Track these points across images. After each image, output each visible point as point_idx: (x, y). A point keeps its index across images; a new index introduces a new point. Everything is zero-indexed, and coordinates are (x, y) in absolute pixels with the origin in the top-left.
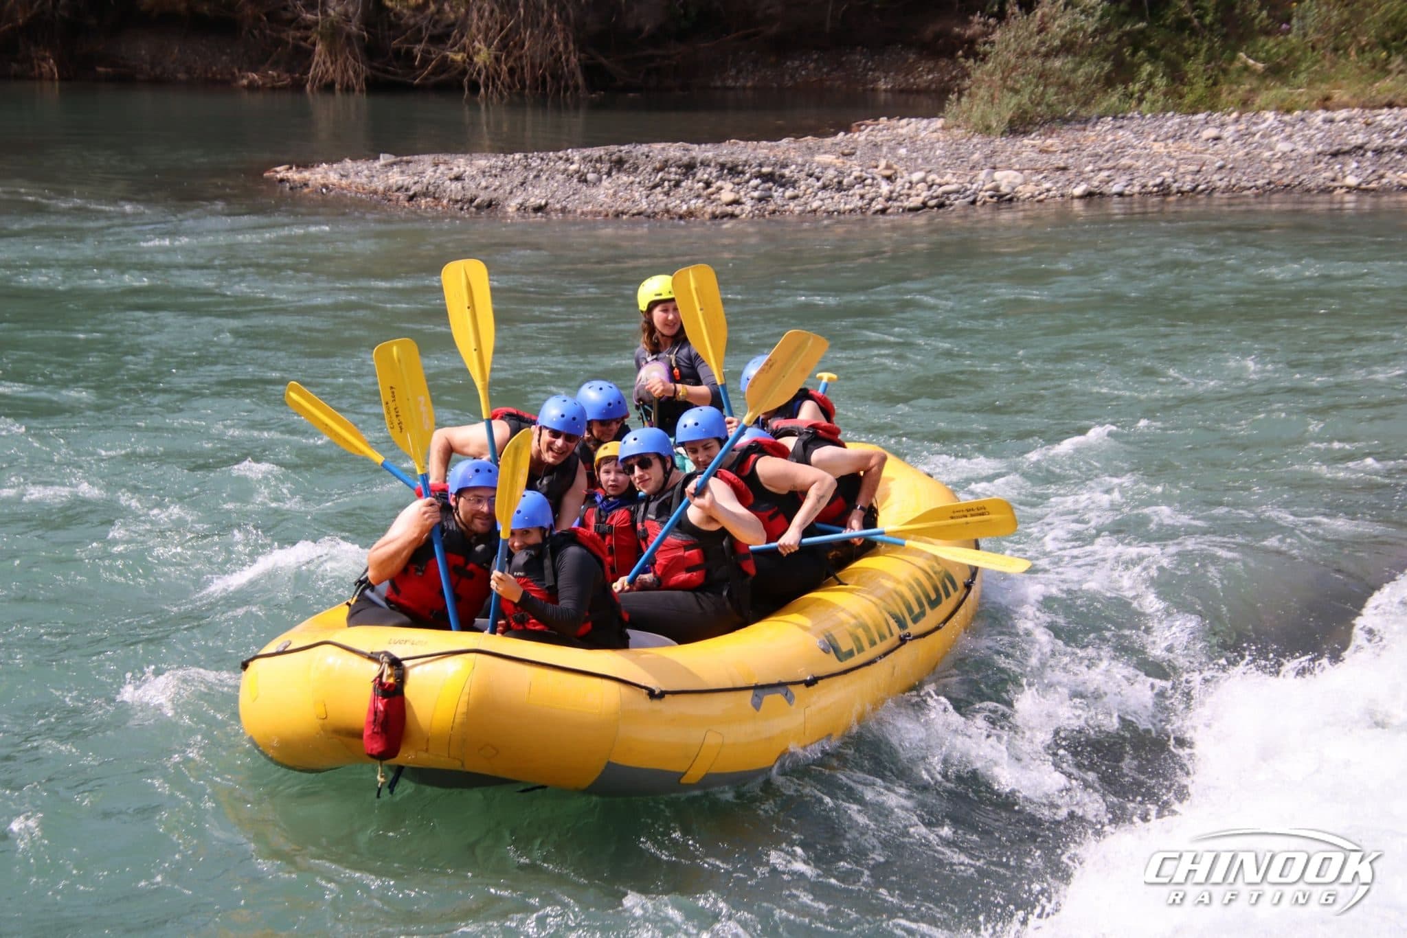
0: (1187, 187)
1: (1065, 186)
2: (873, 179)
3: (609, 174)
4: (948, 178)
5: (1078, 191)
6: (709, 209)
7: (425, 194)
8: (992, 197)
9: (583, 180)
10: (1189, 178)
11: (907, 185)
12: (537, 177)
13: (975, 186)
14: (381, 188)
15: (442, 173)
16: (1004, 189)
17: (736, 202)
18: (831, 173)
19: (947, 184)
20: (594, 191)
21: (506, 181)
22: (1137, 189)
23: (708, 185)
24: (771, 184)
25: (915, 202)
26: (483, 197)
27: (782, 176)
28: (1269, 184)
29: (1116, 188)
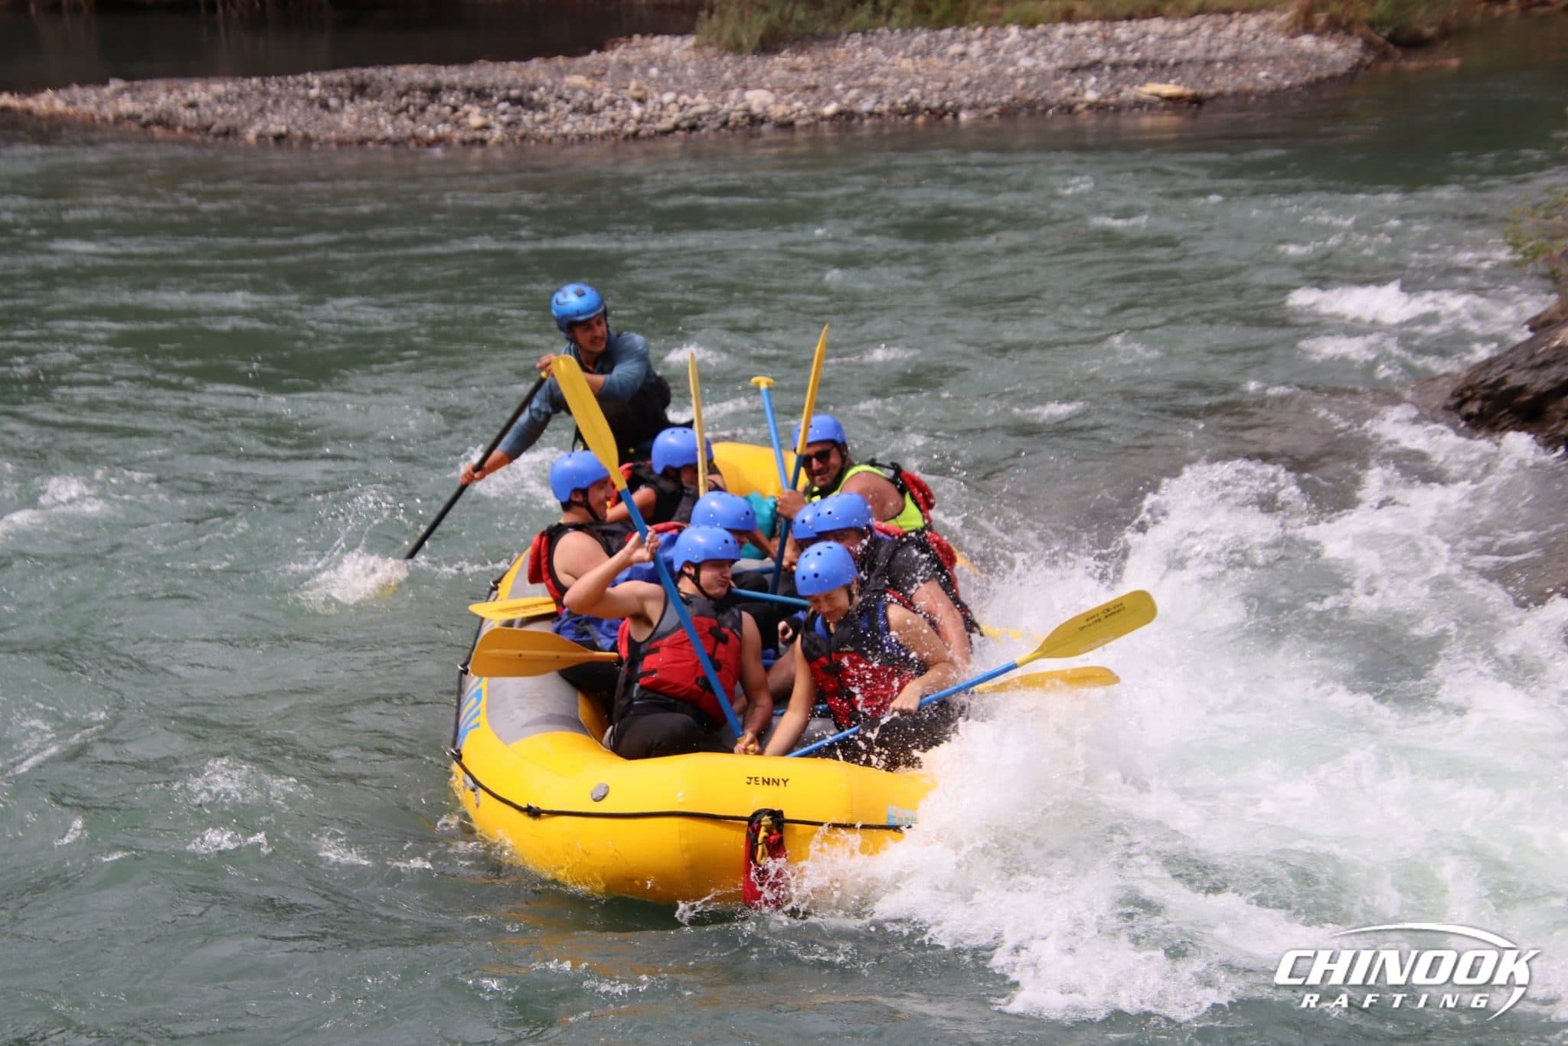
0: (936, 104)
1: (816, 105)
2: (624, 100)
3: (352, 99)
4: (700, 98)
5: (830, 109)
6: (458, 135)
7: (159, 122)
8: (743, 117)
9: (325, 106)
10: (936, 95)
11: (658, 107)
12: (276, 103)
13: (726, 106)
14: (111, 117)
15: (177, 101)
16: (756, 109)
17: (486, 127)
18: (581, 96)
19: (697, 105)
20: (336, 117)
21: (243, 107)
22: (885, 107)
23: (455, 109)
24: (519, 107)
25: (665, 124)
26: (220, 125)
27: (531, 100)
28: (1014, 99)
29: (866, 106)
